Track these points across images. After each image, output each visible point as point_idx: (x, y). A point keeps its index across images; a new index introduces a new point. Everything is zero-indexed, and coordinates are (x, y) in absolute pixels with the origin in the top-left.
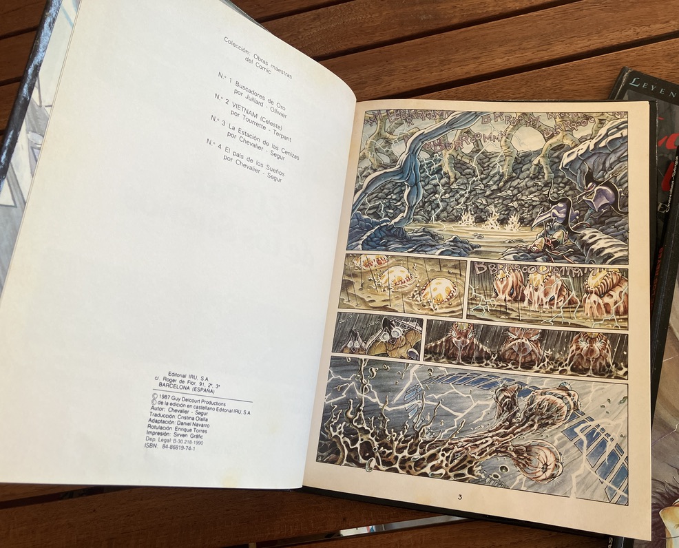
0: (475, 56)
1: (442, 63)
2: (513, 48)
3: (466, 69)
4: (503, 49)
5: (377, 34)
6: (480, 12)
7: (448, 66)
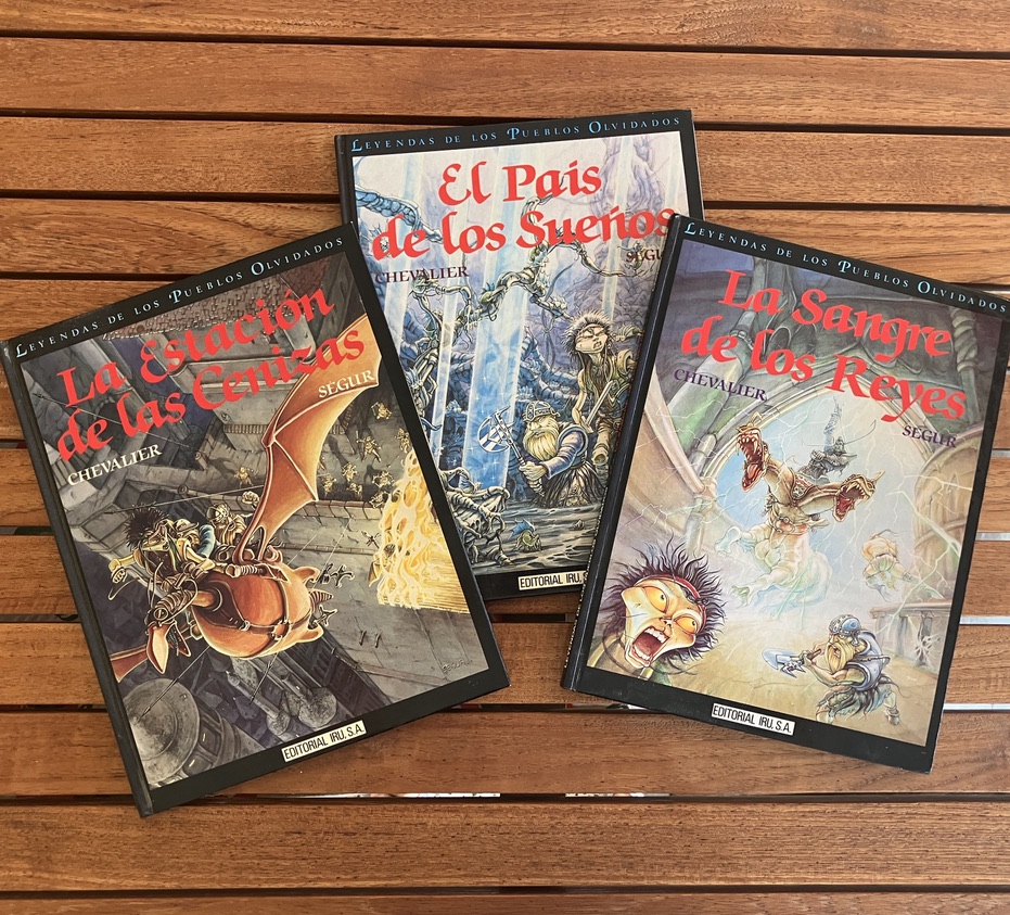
0: (917, 100)
1: (878, 98)
2: (964, 102)
3: (904, 114)
4: (951, 99)
5: (805, 36)
6: (934, 41)
7: (882, 104)
